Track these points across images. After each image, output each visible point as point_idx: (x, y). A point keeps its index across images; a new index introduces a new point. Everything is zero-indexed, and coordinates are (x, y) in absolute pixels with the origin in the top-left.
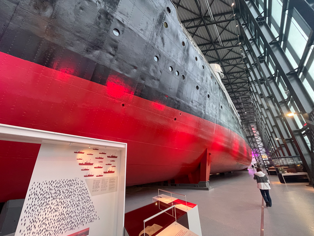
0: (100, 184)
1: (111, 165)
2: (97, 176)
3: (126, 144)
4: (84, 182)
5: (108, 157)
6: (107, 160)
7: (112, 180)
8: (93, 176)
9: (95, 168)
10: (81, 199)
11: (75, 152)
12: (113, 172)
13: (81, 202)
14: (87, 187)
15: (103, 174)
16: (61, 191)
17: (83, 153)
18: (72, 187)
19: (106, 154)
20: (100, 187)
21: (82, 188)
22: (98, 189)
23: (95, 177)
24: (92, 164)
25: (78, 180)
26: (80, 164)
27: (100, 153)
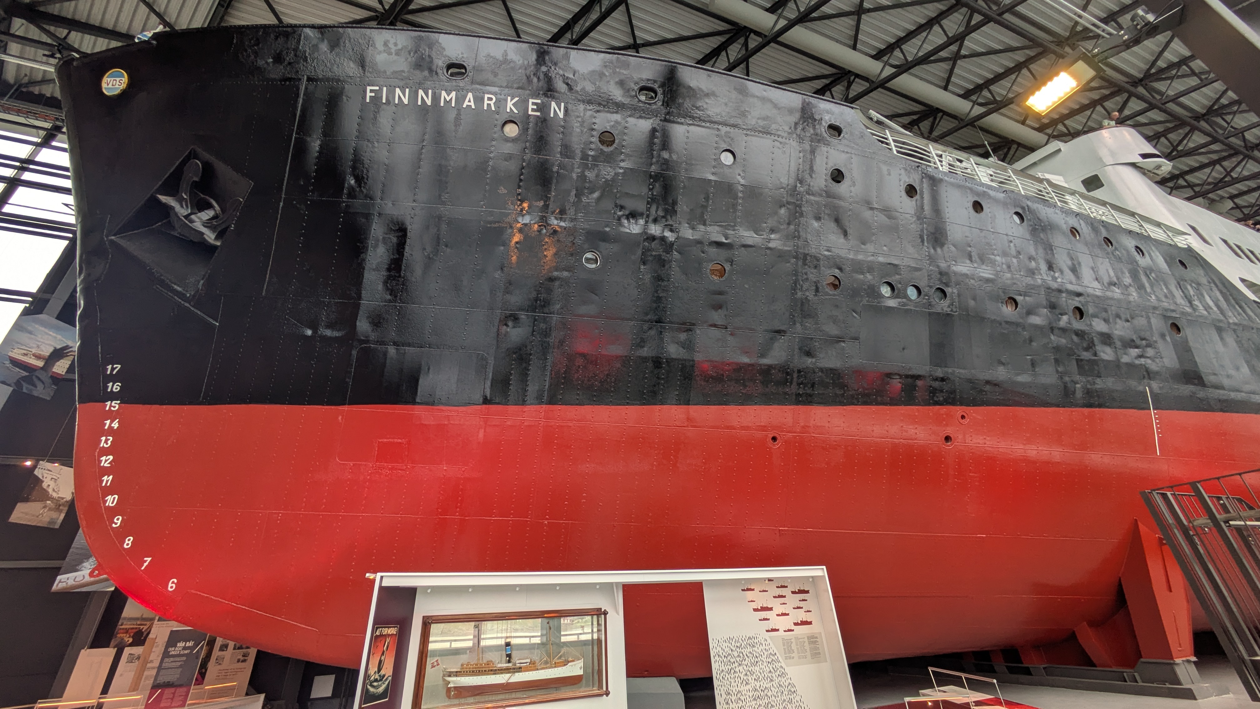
0: (794, 646)
1: (802, 608)
2: (785, 631)
3: (824, 567)
4: (769, 641)
5: (793, 593)
6: (793, 600)
7: (813, 640)
8: (778, 630)
9: (778, 615)
10: (772, 670)
11: (743, 590)
12: (810, 623)
13: (774, 676)
14: (776, 651)
15: (793, 627)
16: (744, 654)
17: (753, 590)
18: (756, 649)
19: (786, 587)
20: (796, 651)
21: (769, 652)
22: (792, 655)
23: (781, 632)
24: (771, 609)
25: (760, 638)
26: (755, 610)
27: (778, 587)
